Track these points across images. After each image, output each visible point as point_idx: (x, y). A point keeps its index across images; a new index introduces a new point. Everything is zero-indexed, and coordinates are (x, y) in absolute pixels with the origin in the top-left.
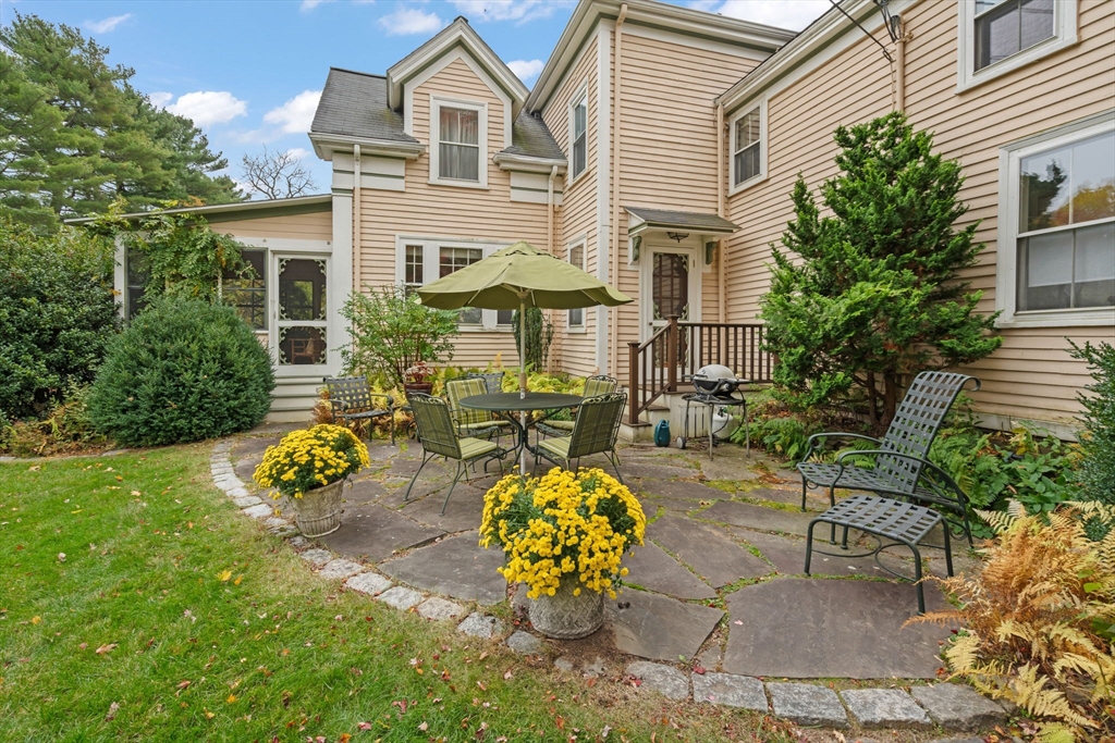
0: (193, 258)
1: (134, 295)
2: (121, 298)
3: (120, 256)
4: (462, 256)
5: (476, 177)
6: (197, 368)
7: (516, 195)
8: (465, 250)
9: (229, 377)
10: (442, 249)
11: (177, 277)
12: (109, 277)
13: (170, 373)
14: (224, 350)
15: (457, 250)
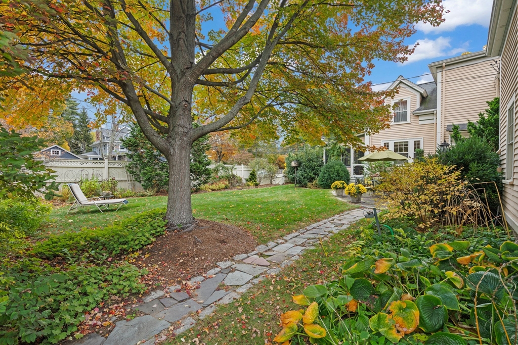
0: (336, 151)
1: (326, 160)
2: (324, 161)
3: (324, 152)
4: (402, 144)
5: (406, 120)
6: (333, 174)
7: (421, 123)
8: (403, 142)
9: (339, 176)
10: (395, 143)
11: (333, 156)
12: (322, 157)
13: (329, 175)
14: (338, 171)
15: (405, 142)
